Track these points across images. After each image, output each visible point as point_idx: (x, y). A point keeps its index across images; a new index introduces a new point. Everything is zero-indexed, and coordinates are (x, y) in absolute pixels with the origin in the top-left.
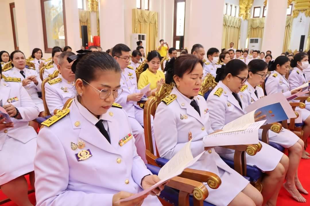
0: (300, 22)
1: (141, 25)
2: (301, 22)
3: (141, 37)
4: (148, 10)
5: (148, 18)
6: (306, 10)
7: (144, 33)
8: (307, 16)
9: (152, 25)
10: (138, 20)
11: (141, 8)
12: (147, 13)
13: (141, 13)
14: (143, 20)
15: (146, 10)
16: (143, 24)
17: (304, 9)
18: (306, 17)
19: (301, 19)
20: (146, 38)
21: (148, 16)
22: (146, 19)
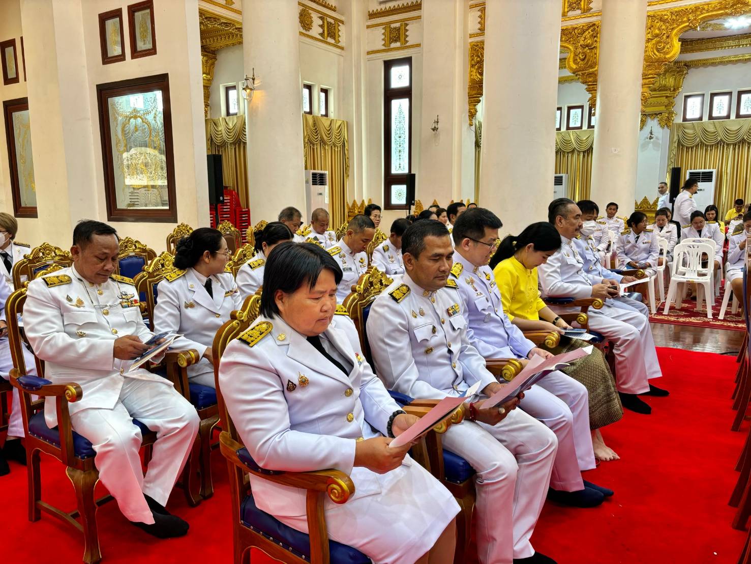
0: (651, 138)
1: (313, 149)
2: (652, 140)
3: (318, 178)
4: (326, 115)
5: (329, 134)
6: (661, 113)
7: (321, 170)
8: (663, 127)
9: (337, 151)
10: (308, 140)
11: (310, 113)
12: (326, 122)
13: (315, 124)
14: (319, 138)
15: (322, 115)
16: (318, 148)
17: (657, 113)
18: (661, 130)
19: (651, 133)
20: (328, 179)
21: (329, 131)
22: (325, 138)
